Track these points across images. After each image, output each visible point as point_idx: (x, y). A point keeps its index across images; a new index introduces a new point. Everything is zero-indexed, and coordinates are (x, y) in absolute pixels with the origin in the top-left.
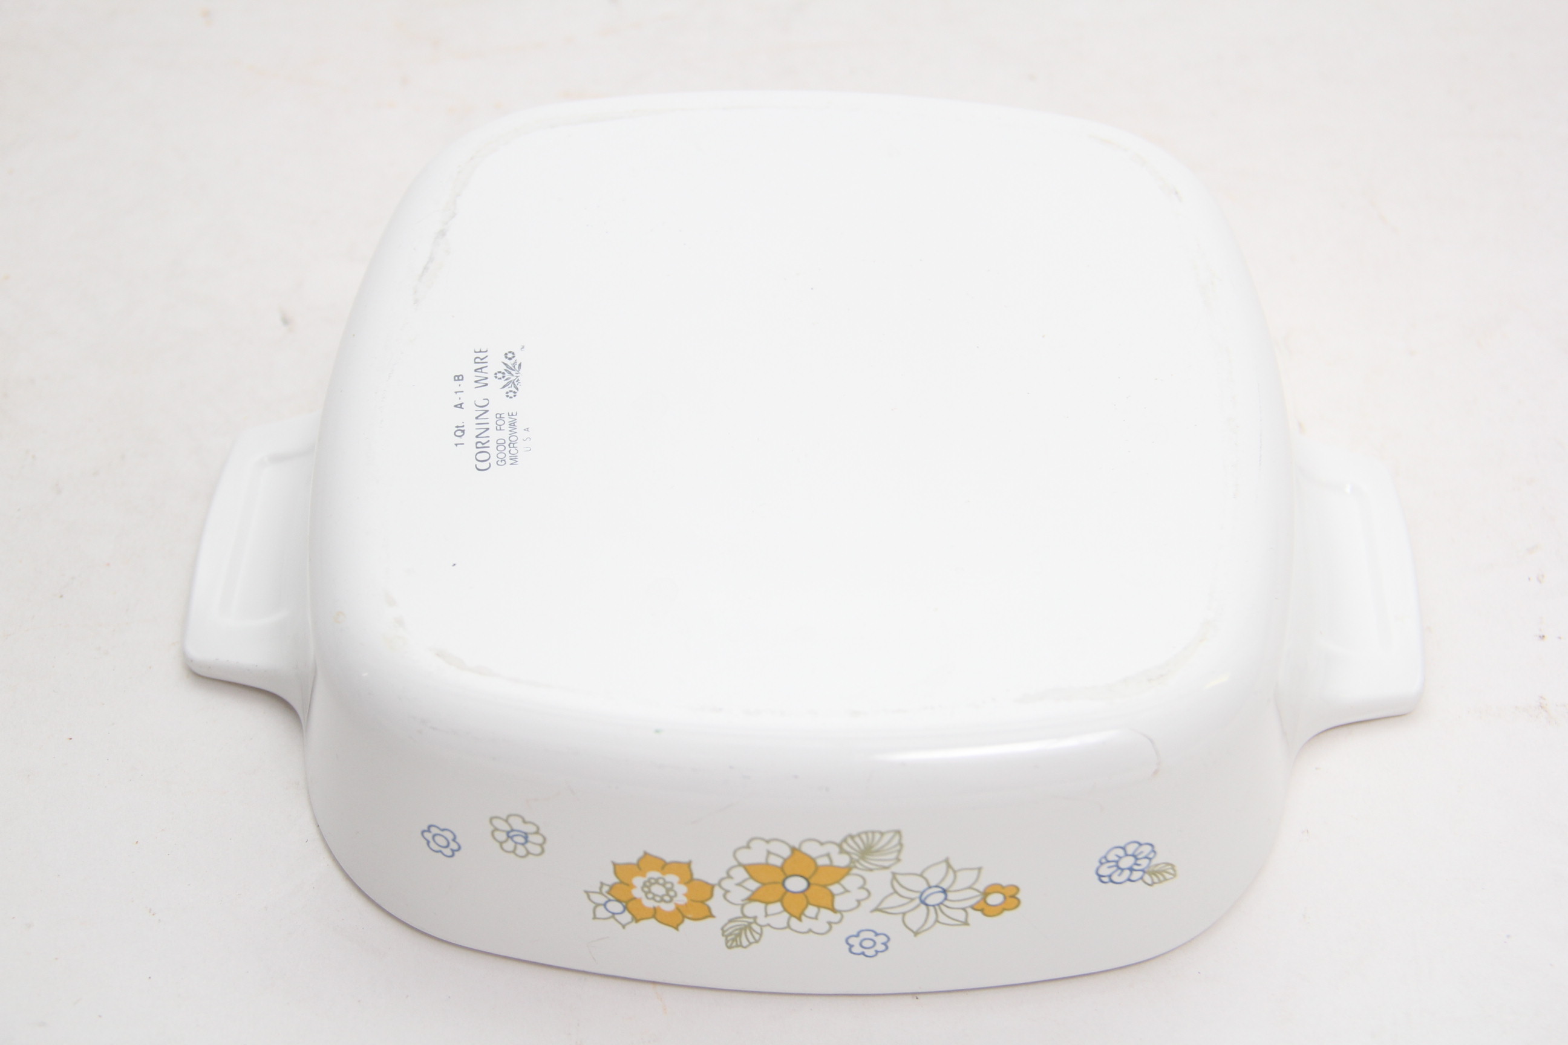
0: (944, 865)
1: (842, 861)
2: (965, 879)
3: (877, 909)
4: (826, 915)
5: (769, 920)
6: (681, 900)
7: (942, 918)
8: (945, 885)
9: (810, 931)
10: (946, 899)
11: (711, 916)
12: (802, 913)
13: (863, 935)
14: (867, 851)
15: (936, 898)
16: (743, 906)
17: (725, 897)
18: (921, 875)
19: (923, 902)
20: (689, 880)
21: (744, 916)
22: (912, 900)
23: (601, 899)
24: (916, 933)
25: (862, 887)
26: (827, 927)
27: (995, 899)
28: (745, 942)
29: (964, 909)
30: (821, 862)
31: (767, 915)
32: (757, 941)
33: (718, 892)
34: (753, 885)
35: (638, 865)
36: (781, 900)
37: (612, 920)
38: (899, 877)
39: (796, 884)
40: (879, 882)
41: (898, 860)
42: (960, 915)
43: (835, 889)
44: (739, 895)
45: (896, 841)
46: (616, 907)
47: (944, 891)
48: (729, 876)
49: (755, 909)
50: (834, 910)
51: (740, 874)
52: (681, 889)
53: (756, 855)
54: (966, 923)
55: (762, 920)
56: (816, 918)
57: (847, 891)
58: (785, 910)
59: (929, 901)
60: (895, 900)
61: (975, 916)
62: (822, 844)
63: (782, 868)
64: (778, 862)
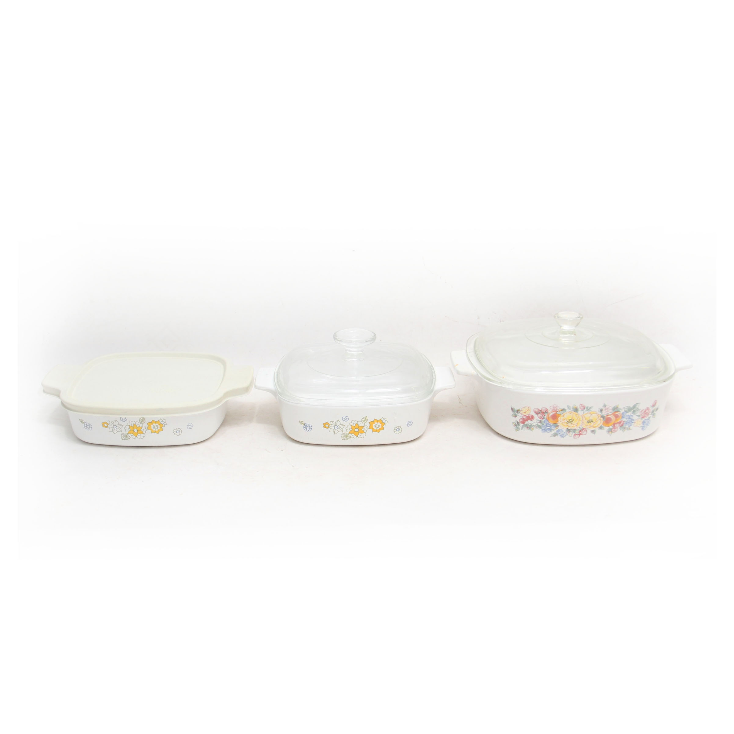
0: (335, 433)
1: (350, 435)
2: (332, 430)
3: (345, 425)
4: (352, 424)
5: (361, 423)
6: (374, 425)
7: (335, 423)
8: (335, 429)
9: (354, 421)
10: (334, 427)
11: (369, 423)
12: (356, 425)
13: (346, 420)
14: (347, 436)
15: (336, 427)
16: (365, 425)
17: (367, 427)
18: (338, 432)
19: (338, 426)
20: (373, 429)
21: (364, 423)
22: (339, 427)
23: (386, 422)
24: (338, 420)
25: (347, 430)
26: (352, 422)
27: (327, 426)
28: (364, 418)
29: (331, 424)
30: (353, 434)
31: (361, 424)
32: (362, 418)
33: (368, 427)
34: (363, 429)
35: (380, 430)
36: (359, 427)
37: (384, 418)
38: (341, 431)
39: (357, 430)
40: (345, 431)
41: (342, 435)
42: (332, 423)
43: (351, 429)
44: (365, 427)
45: (343, 438)
46: (384, 421)
47: (335, 428)
48: (367, 430)
49: (363, 425)
50: (351, 425)
51: (365, 431)
52: (374, 427)
53: (363, 435)
54: (331, 422)
55: (362, 422)
56: (354, 424)
57: (349, 429)
58: (358, 425)
59: (337, 426)
60: (342, 427)
61: (330, 423)
62: (353, 438)
63: (359, 433)
64: (360, 434)
